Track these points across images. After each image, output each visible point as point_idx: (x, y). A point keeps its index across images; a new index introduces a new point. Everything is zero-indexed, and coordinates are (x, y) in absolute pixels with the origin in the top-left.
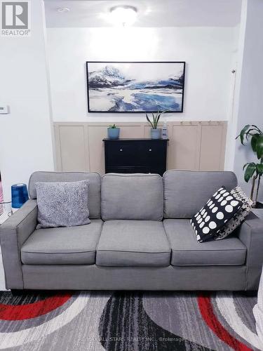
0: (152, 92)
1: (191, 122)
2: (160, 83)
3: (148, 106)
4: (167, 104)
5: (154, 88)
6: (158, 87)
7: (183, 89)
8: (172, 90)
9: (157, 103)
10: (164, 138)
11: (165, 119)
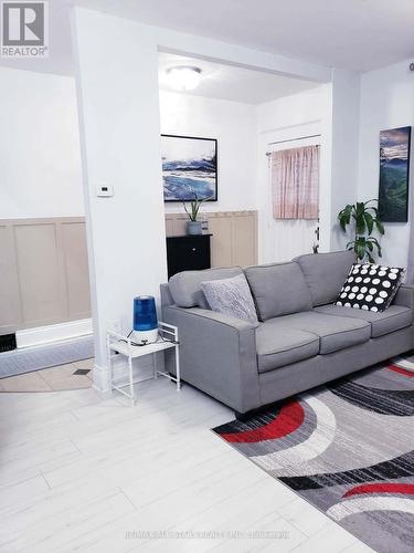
0: (184, 175)
1: (225, 213)
2: (193, 164)
3: (181, 193)
4: (201, 190)
5: (185, 169)
6: (191, 169)
7: (216, 172)
8: (205, 174)
9: (191, 189)
10: (204, 232)
11: (205, 209)
